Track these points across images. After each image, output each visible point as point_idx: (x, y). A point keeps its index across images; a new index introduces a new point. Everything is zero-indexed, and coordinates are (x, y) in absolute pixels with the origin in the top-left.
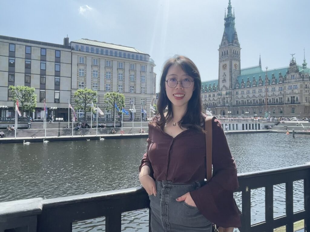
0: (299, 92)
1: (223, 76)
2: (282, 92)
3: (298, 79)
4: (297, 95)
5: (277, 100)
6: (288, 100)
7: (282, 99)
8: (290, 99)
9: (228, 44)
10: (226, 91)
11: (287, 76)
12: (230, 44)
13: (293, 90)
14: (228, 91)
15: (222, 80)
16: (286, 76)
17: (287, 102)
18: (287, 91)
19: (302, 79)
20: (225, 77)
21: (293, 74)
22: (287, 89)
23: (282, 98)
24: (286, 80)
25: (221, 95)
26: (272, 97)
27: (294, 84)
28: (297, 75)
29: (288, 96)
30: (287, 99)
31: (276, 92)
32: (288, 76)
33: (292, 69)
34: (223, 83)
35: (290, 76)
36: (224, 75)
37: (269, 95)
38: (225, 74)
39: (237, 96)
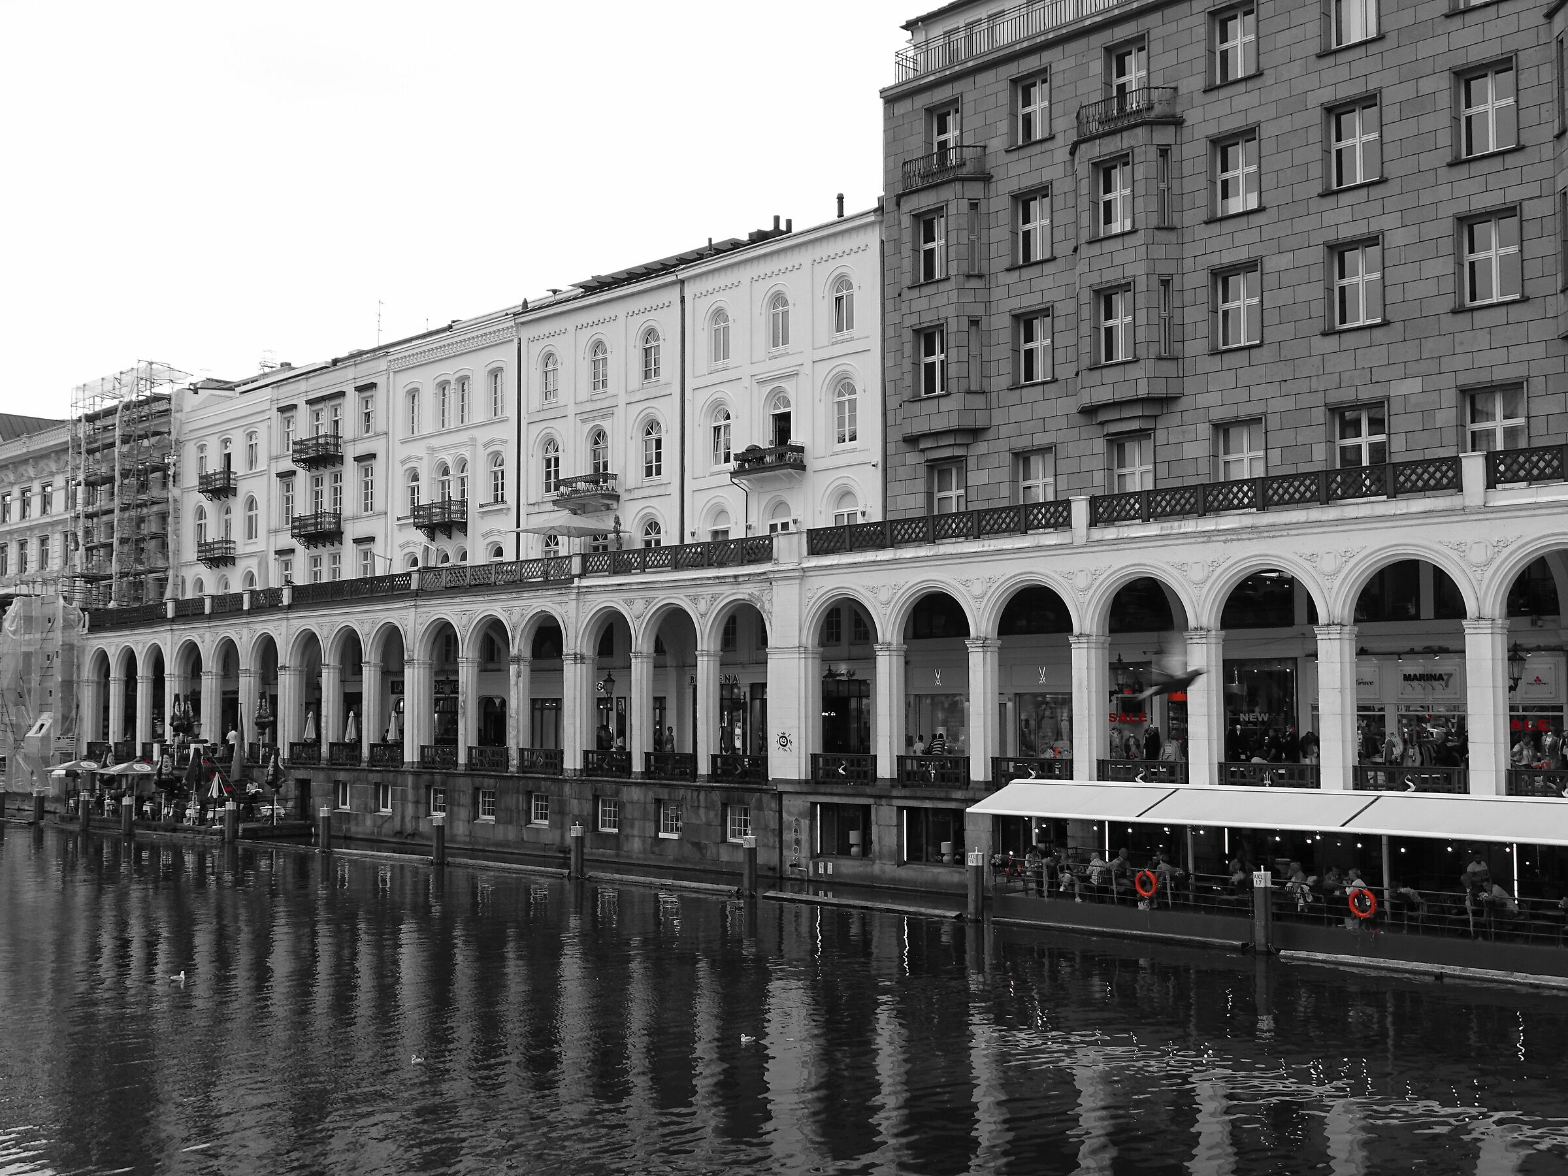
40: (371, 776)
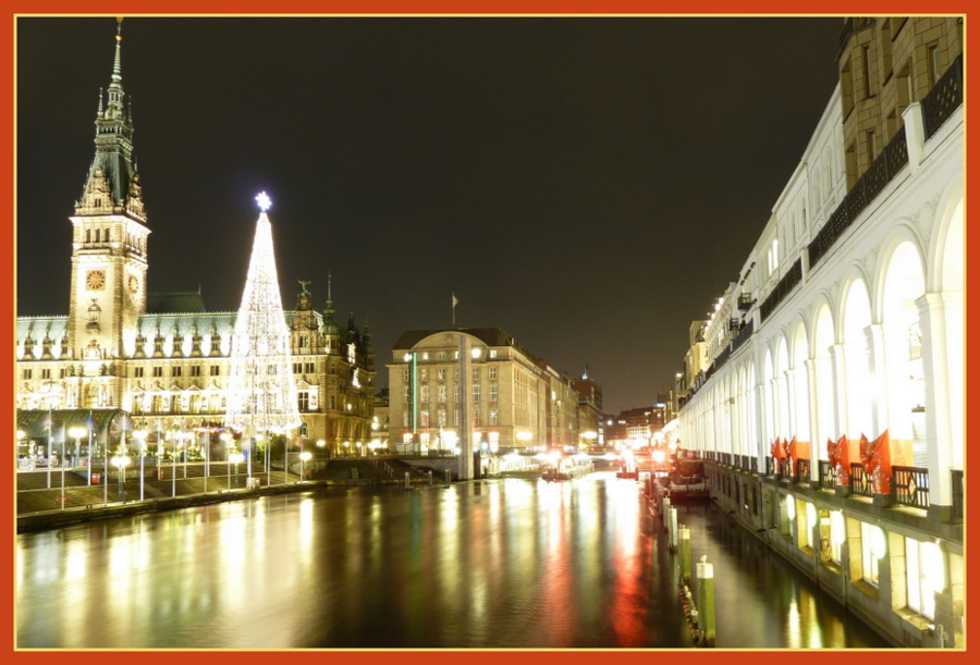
0: (318, 383)
1: (90, 310)
3: (317, 347)
9: (111, 209)
10: (102, 362)
12: (118, 209)
13: (303, 376)
14: (108, 363)
15: (87, 322)
19: (325, 349)
20: (95, 314)
21: (305, 333)
25: (81, 375)
28: (313, 337)
32: (292, 338)
33: (304, 319)
34: (90, 333)
35: (298, 338)
36: (94, 308)
38: (97, 303)
39: (139, 382)
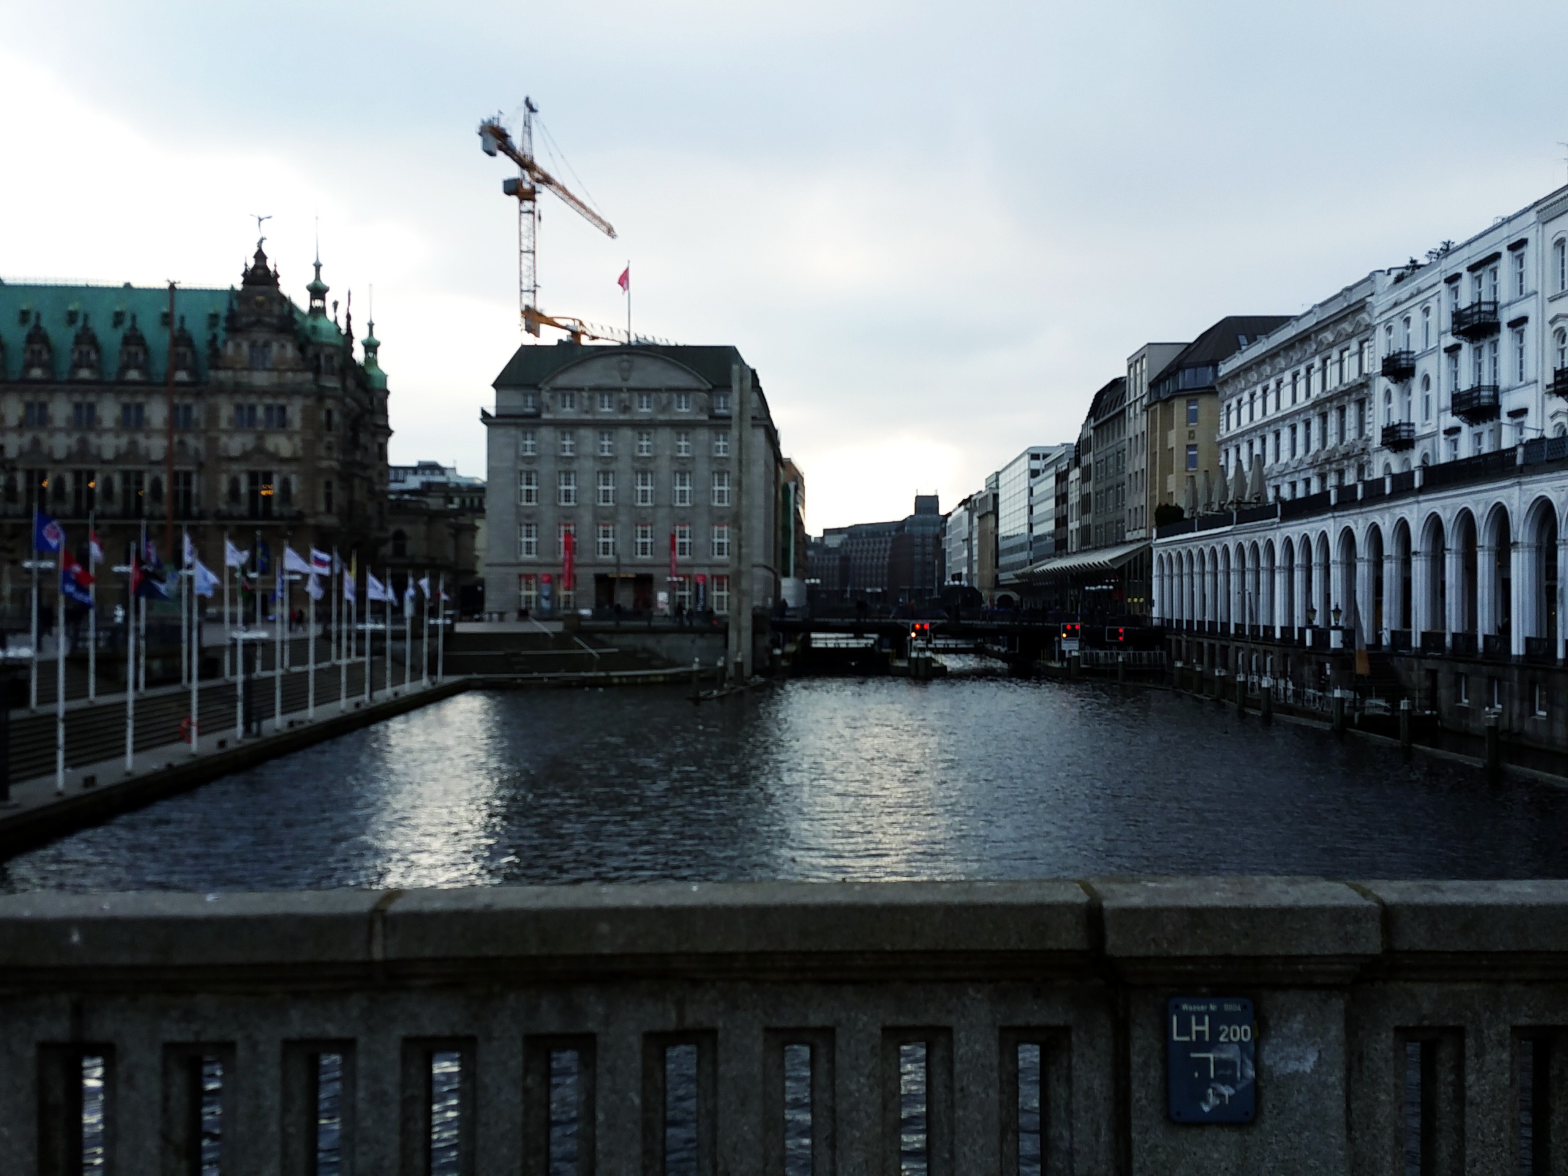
0: (295, 452)
2: (191, 441)
3: (292, 370)
4: (286, 468)
5: (156, 484)
6: (234, 493)
7: (188, 482)
8: (244, 488)
11: (225, 343)
13: (260, 437)
16: (219, 343)
17: (223, 507)
18: (224, 439)
19: (309, 376)
21: (261, 336)
22: (224, 424)
23: (188, 475)
24: (217, 368)
26: (121, 467)
27: (269, 401)
28: (283, 346)
29: (235, 467)
30: (224, 487)
31: (148, 437)
32: (230, 346)
33: (260, 305)
35: (245, 346)
37: (99, 448)
40: (1484, 669)
